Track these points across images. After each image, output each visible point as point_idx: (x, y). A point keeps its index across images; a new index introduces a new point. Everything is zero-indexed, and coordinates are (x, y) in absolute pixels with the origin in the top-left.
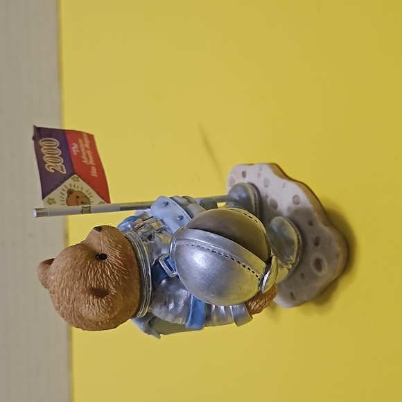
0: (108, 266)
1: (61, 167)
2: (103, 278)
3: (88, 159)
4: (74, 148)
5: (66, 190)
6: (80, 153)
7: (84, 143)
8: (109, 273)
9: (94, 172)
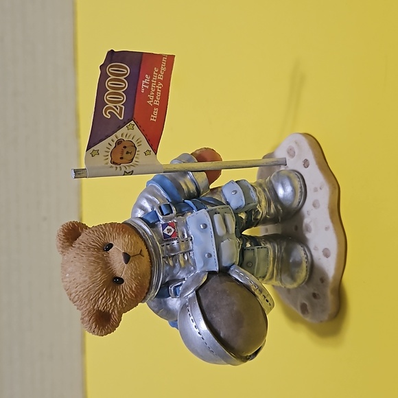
0: (121, 296)
1: (121, 108)
2: (111, 305)
3: (155, 98)
4: (144, 84)
5: (116, 140)
6: (148, 91)
7: (159, 73)
8: (118, 303)
9: (154, 118)
